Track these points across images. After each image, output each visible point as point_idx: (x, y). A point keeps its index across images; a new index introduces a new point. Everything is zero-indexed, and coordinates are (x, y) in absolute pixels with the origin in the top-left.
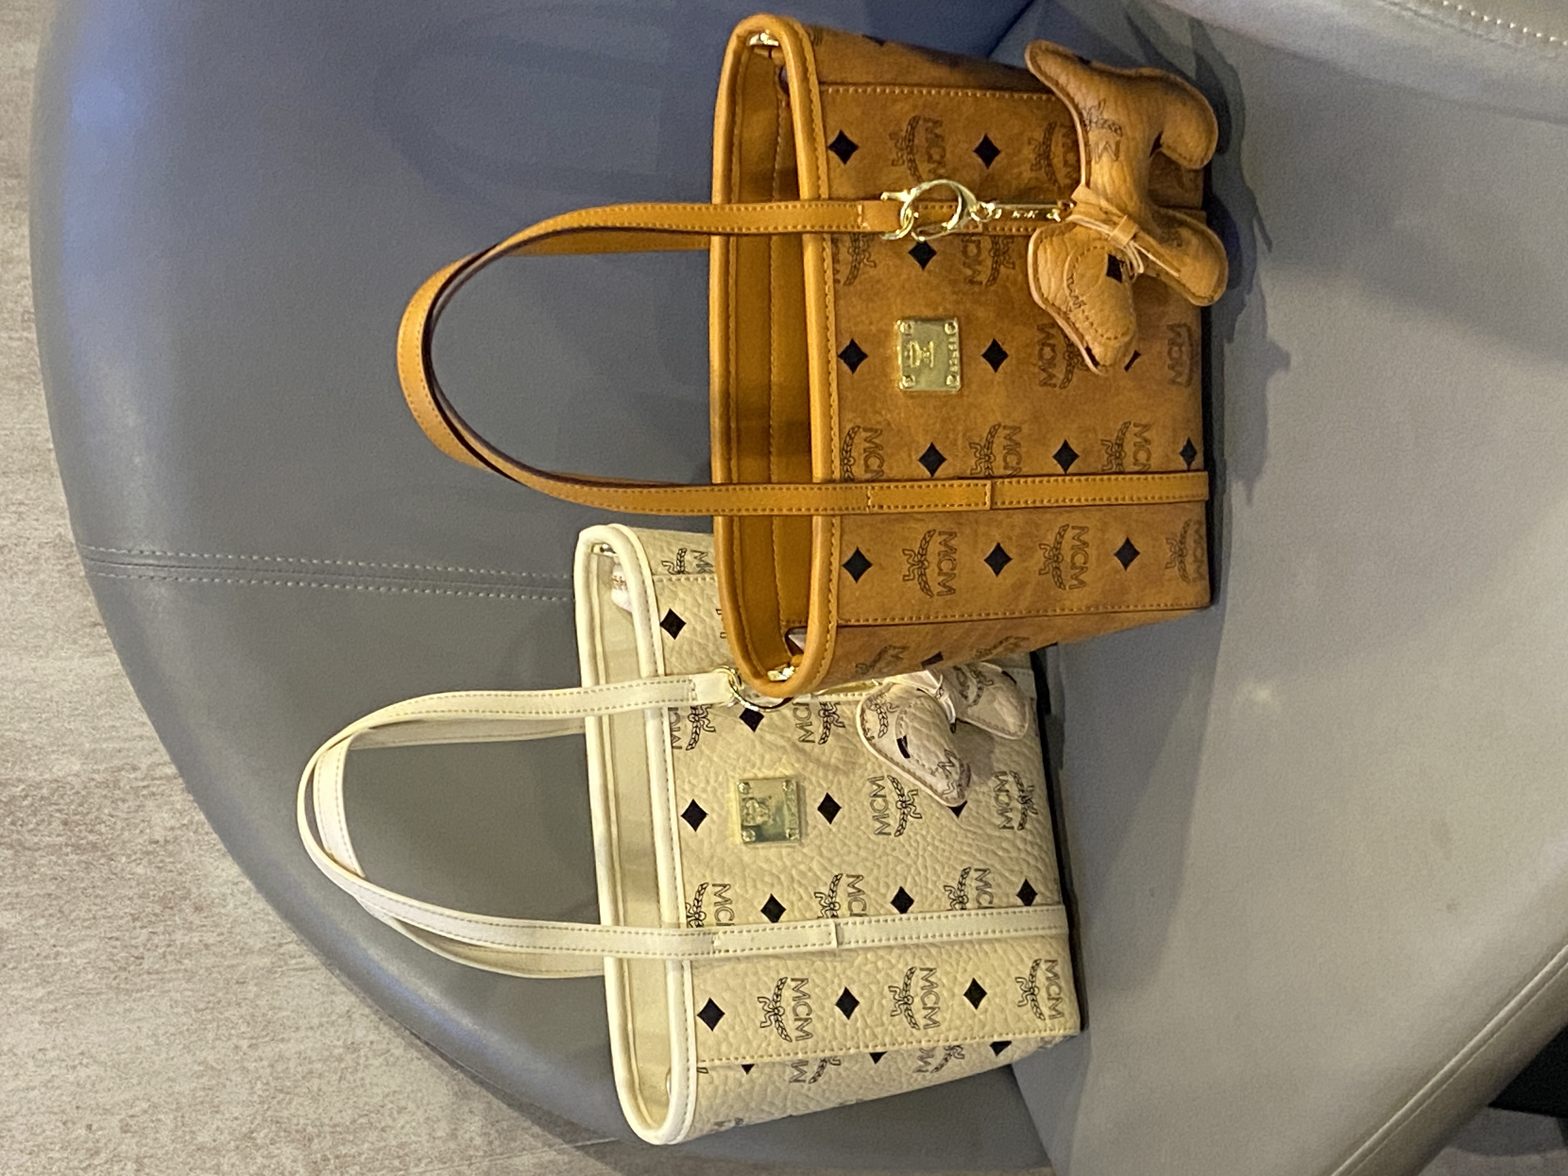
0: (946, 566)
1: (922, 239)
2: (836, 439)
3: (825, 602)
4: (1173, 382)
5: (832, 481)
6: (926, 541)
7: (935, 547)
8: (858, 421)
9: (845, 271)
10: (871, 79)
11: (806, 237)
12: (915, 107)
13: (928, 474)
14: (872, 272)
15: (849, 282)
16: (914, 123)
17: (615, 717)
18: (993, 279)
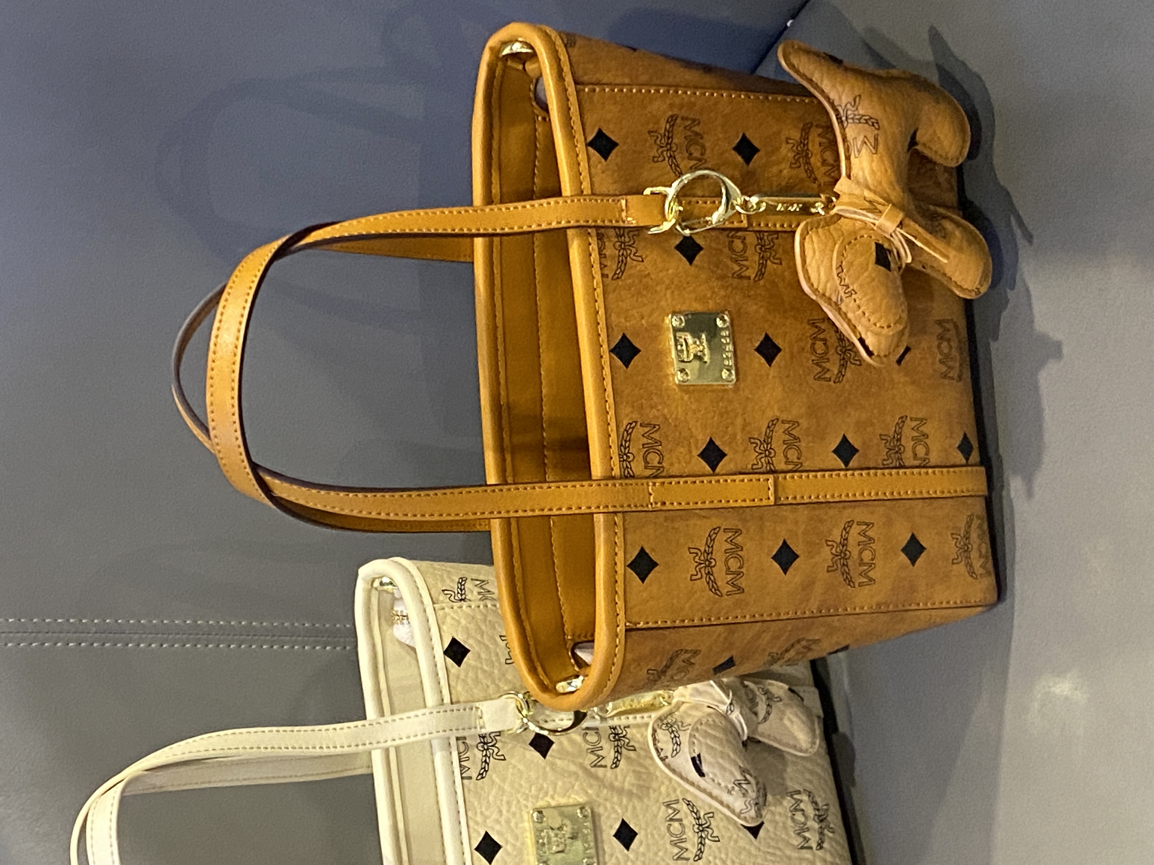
0: (734, 565)
1: (687, 232)
2: (614, 435)
3: (612, 603)
4: (945, 376)
5: (613, 478)
6: (711, 539)
7: (721, 544)
8: (635, 416)
9: (612, 266)
10: (627, 81)
11: (570, 232)
12: (672, 106)
13: (708, 468)
14: (640, 267)
15: (617, 277)
16: (672, 120)
17: (402, 748)
18: (761, 274)
